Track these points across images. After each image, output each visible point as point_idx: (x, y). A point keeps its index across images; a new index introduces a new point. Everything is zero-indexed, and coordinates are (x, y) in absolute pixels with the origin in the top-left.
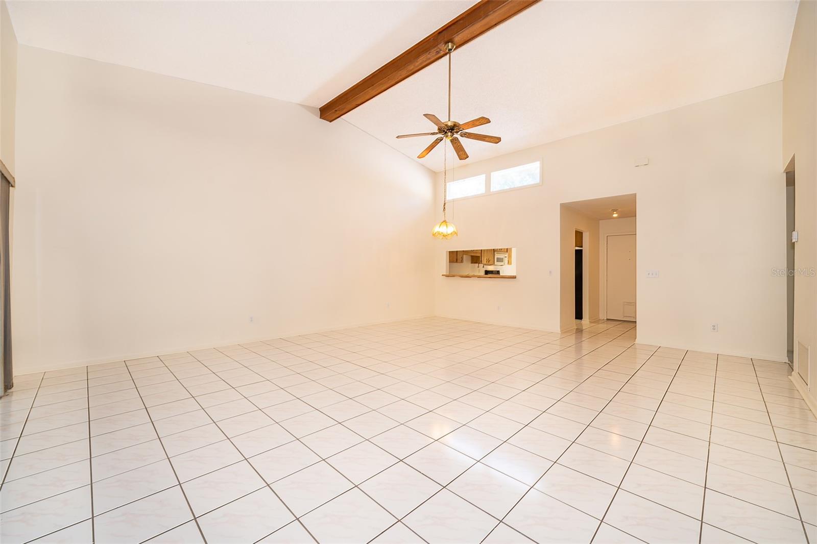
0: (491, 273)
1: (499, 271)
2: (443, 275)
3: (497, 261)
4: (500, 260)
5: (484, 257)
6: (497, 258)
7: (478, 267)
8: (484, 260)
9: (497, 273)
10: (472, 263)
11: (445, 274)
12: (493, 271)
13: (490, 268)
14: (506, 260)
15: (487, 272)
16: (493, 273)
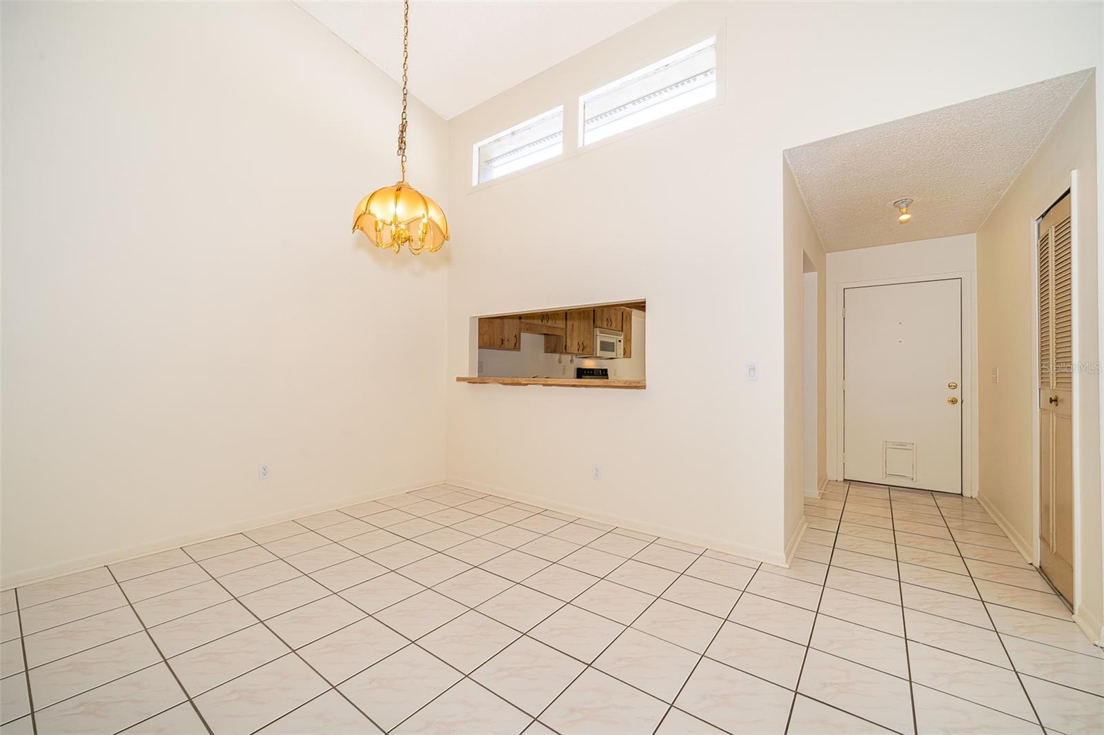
0: (590, 375)
1: (606, 370)
2: (459, 379)
3: (602, 349)
4: (607, 347)
5: (572, 339)
6: (601, 342)
7: (560, 362)
8: (573, 345)
9: (603, 375)
10: (546, 351)
11: (466, 375)
12: (593, 370)
13: (589, 364)
14: (620, 348)
15: (581, 373)
16: (593, 375)
